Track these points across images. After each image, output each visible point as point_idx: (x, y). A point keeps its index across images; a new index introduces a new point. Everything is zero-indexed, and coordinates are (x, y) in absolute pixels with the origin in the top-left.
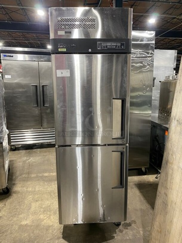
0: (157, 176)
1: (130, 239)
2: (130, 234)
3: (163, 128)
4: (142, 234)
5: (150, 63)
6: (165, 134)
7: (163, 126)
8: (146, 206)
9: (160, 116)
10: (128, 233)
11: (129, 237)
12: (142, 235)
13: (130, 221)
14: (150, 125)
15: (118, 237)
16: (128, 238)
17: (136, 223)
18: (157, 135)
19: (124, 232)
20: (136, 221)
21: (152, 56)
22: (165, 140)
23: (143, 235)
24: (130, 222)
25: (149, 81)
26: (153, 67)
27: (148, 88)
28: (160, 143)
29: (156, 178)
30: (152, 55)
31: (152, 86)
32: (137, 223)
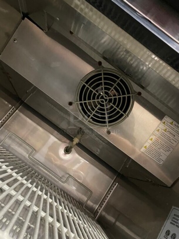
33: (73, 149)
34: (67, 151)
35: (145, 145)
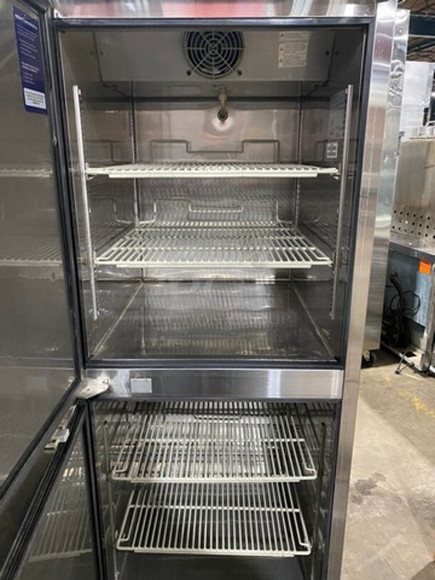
0: (398, 368)
1: (383, 517)
2: (381, 504)
3: (416, 256)
4: (406, 503)
5: (393, 93)
6: (418, 270)
7: (417, 251)
8: (397, 440)
9: (396, 227)
10: (375, 503)
11: (379, 511)
12: (408, 505)
13: (369, 476)
14: (387, 251)
15: (354, 514)
16: (378, 514)
17: (385, 480)
18: (393, 273)
19: (365, 502)
20: (385, 475)
21: (400, 75)
22: (418, 285)
23: (410, 505)
24: (371, 477)
25: (390, 140)
26: (400, 104)
27: (387, 158)
28: (404, 291)
29: (397, 373)
30: (400, 73)
31: (395, 154)
32: (387, 480)
33: (227, 109)
34: (223, 117)
35: (279, 59)
